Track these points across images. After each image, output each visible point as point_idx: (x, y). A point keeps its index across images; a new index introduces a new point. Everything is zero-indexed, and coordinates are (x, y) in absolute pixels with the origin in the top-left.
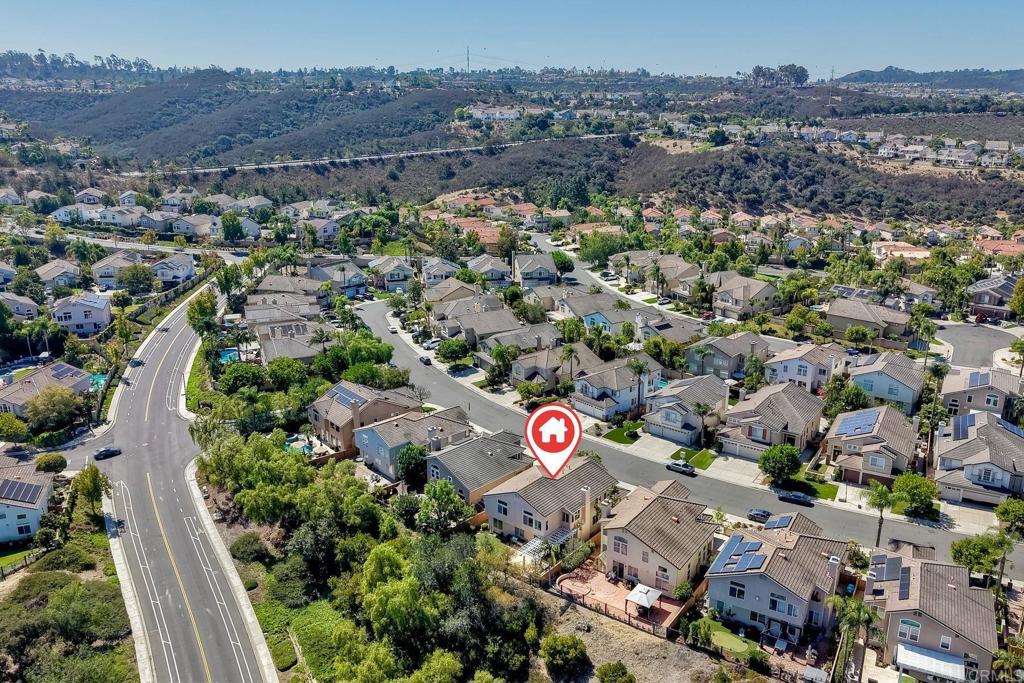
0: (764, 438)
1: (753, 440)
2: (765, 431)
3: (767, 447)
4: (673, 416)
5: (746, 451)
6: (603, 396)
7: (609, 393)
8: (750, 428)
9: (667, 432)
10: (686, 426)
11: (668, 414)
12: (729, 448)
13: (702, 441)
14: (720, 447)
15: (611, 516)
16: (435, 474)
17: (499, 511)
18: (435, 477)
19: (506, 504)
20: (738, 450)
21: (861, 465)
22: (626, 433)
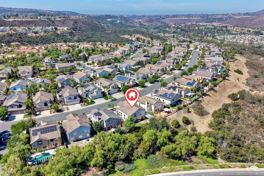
4: (99, 92)
8: (113, 86)
9: (97, 97)
10: (101, 93)
12: (111, 93)
13: (105, 94)
14: (109, 94)
15: (148, 103)
16: (109, 123)
17: (134, 116)
18: (109, 124)
19: (136, 114)
20: (112, 92)
21: (132, 84)
22: (90, 102)
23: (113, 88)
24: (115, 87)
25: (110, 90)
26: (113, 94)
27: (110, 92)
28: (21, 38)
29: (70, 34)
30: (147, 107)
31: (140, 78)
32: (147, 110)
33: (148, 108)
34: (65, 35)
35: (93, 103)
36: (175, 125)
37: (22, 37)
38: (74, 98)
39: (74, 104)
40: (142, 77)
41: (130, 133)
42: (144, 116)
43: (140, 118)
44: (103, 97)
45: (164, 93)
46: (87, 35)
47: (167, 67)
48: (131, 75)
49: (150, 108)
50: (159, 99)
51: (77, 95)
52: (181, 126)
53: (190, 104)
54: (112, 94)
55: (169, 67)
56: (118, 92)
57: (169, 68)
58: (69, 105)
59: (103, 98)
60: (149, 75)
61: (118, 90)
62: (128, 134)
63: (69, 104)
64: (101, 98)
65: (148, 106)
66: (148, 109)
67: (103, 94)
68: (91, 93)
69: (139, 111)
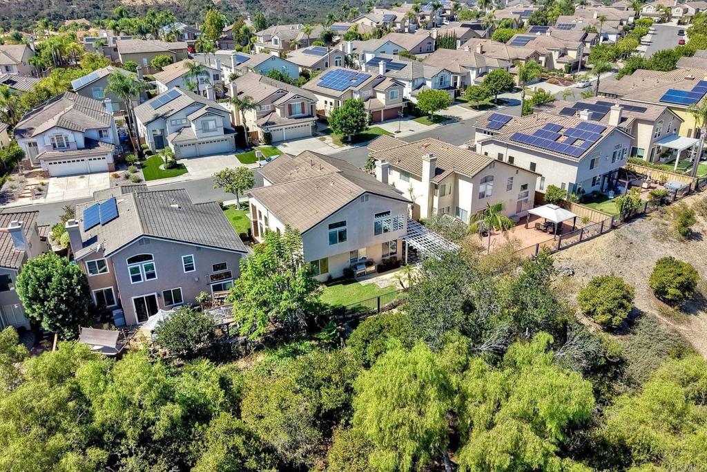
0: (303, 112)
1: (296, 118)
2: (303, 104)
3: (311, 119)
4: (211, 125)
5: (292, 132)
6: (90, 143)
7: (95, 135)
8: (290, 106)
9: (204, 148)
10: (226, 131)
11: (205, 124)
12: (276, 136)
13: (248, 139)
14: (268, 138)
15: (438, 171)
16: (143, 273)
17: (333, 240)
18: (144, 279)
19: (343, 224)
20: (285, 134)
21: (384, 102)
22: (162, 167)
23: (290, 113)
24: (298, 110)
25: (273, 123)
26: (288, 140)
27: (271, 128)
28: (98, 8)
29: (250, 5)
30: (432, 194)
31: (429, 84)
32: (431, 209)
33: (436, 199)
34: (232, 6)
35: (174, 171)
36: (610, 311)
37: (102, 6)
38: (81, 143)
39: (82, 174)
40: (438, 80)
41: (281, 351)
42: (404, 243)
43: (377, 255)
44: (233, 153)
45: (541, 128)
46: (300, 8)
47: (555, 56)
48: (387, 71)
49: (448, 198)
50: (511, 159)
51: (100, 132)
52: (643, 320)
53: (688, 192)
54: (281, 142)
55: (563, 55)
56: (315, 135)
57: (564, 59)
58: (58, 177)
59: (233, 156)
60: (473, 75)
61: (315, 128)
62: (262, 358)
63: (54, 169)
64: (226, 153)
65: (436, 187)
66: (436, 205)
67: (233, 135)
68: (178, 127)
69: (364, 205)
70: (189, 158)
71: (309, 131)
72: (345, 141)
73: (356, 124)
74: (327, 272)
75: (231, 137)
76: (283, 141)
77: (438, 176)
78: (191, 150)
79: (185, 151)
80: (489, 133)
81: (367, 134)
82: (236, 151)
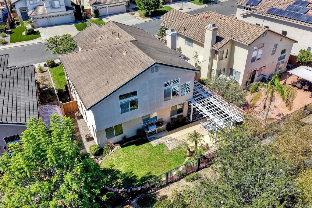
1: (115, 0)
3: (125, 0)
4: (56, 4)
5: (113, 10)
10: (68, 8)
11: (51, 3)
12: (102, 12)
13: (83, 14)
14: (97, 13)
15: (218, 39)
19: (135, 93)
20: (108, 10)
22: (24, 33)
25: (100, 3)
26: (110, 15)
27: (98, 7)
30: (212, 58)
32: (210, 70)
33: (215, 62)
35: (31, 36)
42: (189, 107)
43: (166, 116)
44: (74, 23)
45: (291, 4)
49: (225, 61)
54: (105, 16)
56: (128, 11)
59: (73, 25)
61: (128, 6)
64: (69, 23)
65: (216, 52)
66: (215, 67)
67: (72, 11)
68: (35, 5)
69: (155, 75)
70: (44, 27)
71: (124, 8)
72: (147, 15)
73: (154, 4)
74: (122, 133)
75: (71, 12)
76: (107, 15)
77: (219, 43)
78: (45, 21)
79: (40, 22)
80: (247, 9)
81: (161, 11)
82: (76, 22)
